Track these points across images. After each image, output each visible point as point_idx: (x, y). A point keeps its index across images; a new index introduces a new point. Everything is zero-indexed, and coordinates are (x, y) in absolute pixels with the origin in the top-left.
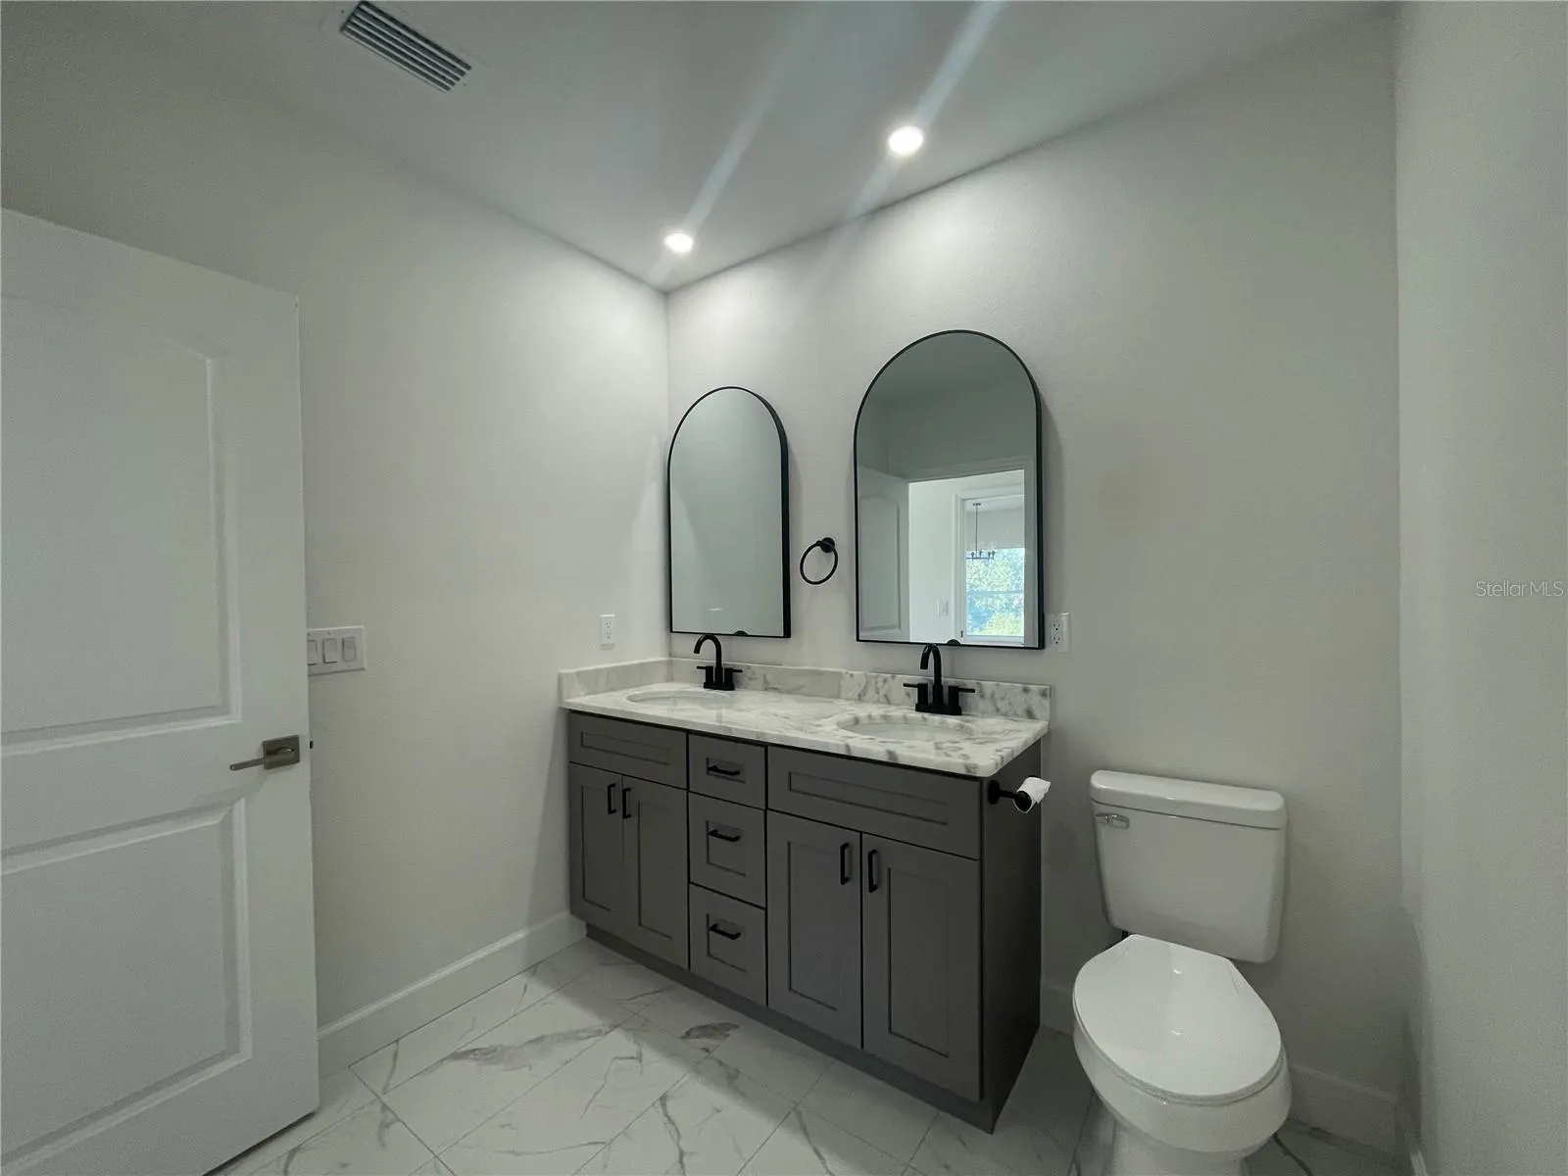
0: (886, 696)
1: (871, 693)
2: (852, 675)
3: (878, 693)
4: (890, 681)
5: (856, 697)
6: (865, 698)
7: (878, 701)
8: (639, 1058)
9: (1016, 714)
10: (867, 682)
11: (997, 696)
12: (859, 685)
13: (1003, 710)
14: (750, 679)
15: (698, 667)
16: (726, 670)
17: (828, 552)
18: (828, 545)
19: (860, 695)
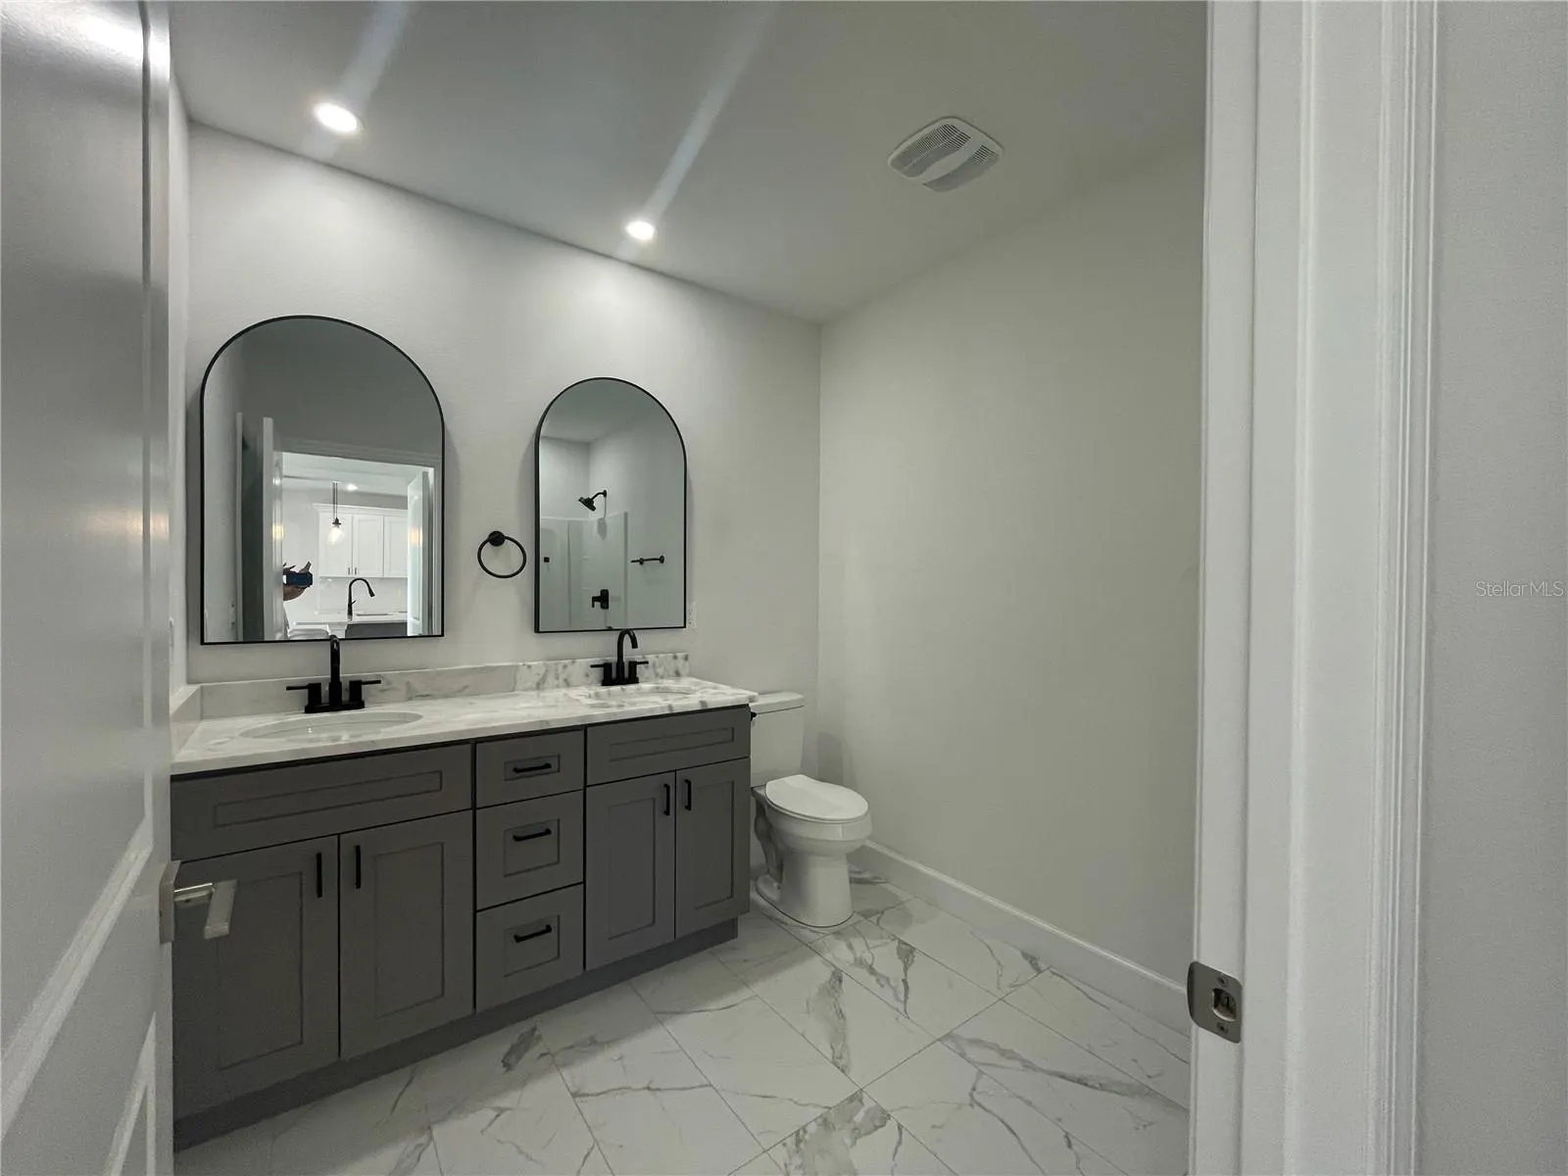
0: (566, 680)
1: (551, 679)
2: (529, 667)
3: (557, 678)
4: (570, 668)
5: (534, 686)
6: (545, 685)
7: (558, 686)
9: (669, 676)
10: (547, 671)
11: (657, 665)
12: (538, 674)
13: (661, 674)
14: (383, 691)
15: (289, 688)
16: (352, 683)
17: (497, 545)
18: (496, 539)
19: (538, 684)
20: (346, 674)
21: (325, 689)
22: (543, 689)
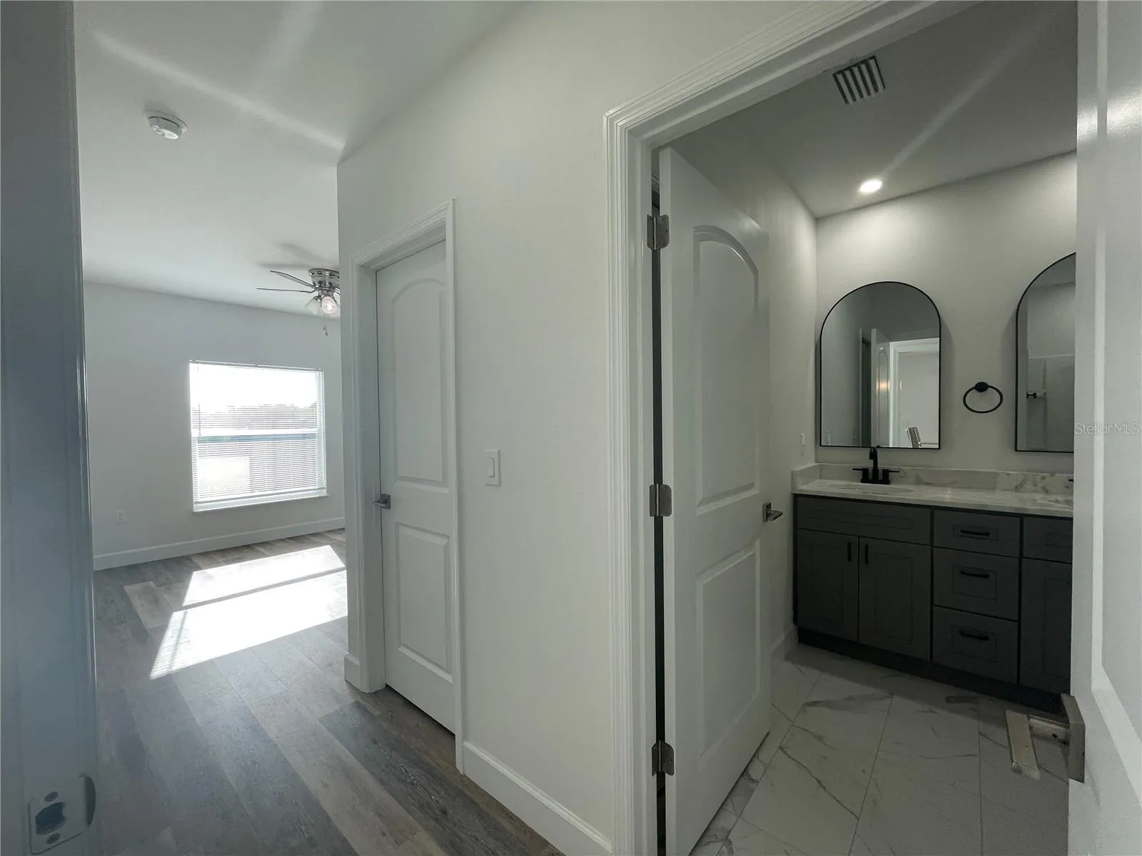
1: (1029, 486)
2: (1008, 474)
3: (1035, 485)
5: (1012, 488)
6: (1021, 490)
7: (1035, 491)
8: (932, 712)
10: (1025, 479)
12: (1017, 481)
14: (902, 477)
15: (854, 469)
16: (884, 470)
17: (982, 392)
18: (981, 387)
19: (1016, 487)
20: (881, 466)
21: (870, 472)
22: (1020, 492)
